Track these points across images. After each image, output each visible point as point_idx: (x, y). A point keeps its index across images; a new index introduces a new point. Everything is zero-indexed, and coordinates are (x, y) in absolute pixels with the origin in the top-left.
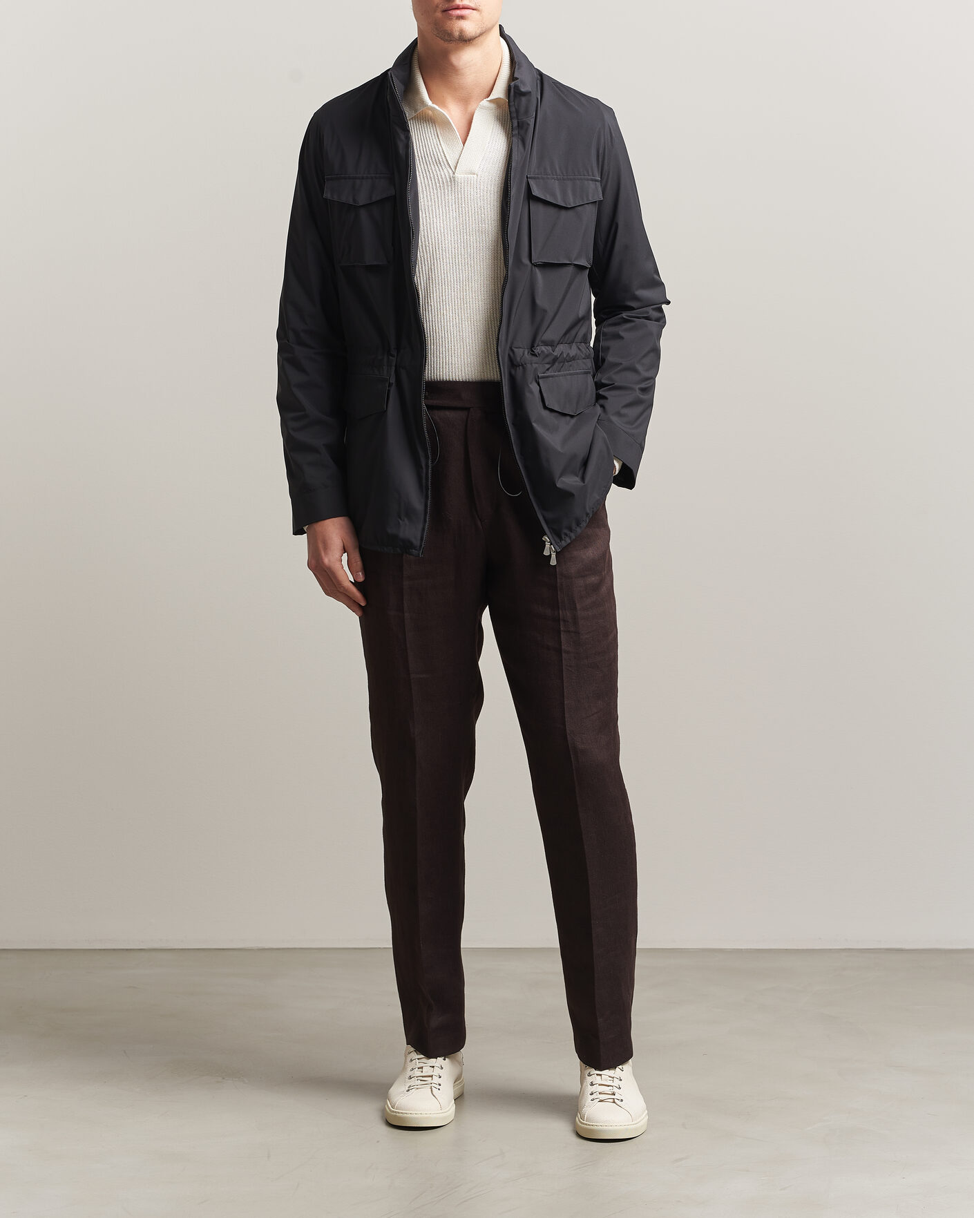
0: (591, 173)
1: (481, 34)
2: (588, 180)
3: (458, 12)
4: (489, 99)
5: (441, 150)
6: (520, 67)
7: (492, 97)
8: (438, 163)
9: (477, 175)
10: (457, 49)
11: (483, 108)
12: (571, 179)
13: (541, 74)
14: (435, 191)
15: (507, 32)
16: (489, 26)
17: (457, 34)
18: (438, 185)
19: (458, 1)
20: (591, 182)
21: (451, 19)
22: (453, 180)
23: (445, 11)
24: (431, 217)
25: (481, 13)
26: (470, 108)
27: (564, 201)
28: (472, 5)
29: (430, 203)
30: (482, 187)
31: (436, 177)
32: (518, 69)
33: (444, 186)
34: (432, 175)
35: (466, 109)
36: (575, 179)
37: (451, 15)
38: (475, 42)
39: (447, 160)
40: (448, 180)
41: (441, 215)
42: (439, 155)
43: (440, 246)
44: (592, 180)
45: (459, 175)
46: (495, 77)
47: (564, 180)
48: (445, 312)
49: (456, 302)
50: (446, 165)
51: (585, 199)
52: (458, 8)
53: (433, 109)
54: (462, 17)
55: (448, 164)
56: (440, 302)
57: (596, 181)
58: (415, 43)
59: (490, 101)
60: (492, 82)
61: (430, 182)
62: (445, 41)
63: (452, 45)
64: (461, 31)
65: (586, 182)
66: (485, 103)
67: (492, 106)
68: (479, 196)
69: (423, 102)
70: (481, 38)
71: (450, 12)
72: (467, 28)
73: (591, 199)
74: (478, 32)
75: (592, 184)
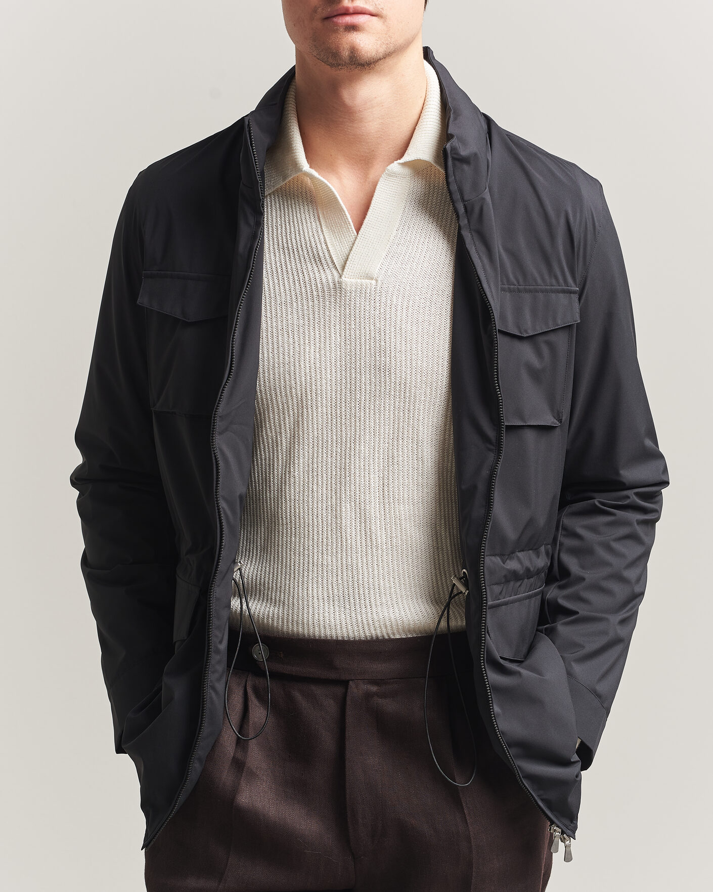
0: (561, 280)
1: (387, 55)
2: (558, 291)
3: (348, 19)
4: (402, 161)
5: (322, 240)
6: (457, 115)
7: (407, 158)
8: (317, 260)
9: (377, 281)
10: (352, 79)
11: (392, 175)
12: (530, 291)
13: (488, 120)
14: (311, 303)
15: (438, 56)
16: (401, 41)
17: (345, 54)
18: (315, 293)
19: (346, 3)
20: (561, 295)
21: (336, 31)
22: (338, 287)
23: (327, 18)
24: (302, 343)
25: (385, 21)
26: (372, 175)
27: (519, 327)
28: (370, 7)
29: (301, 322)
30: (383, 300)
31: (313, 282)
32: (455, 119)
33: (324, 296)
34: (307, 279)
35: (366, 176)
36: (537, 291)
37: (336, 24)
38: (382, 65)
39: (331, 257)
40: (331, 285)
41: (317, 340)
42: (319, 246)
43: (314, 387)
44: (564, 291)
45: (349, 279)
46: (413, 126)
47: (519, 291)
48: (315, 487)
49: (334, 473)
50: (330, 264)
51: (550, 323)
52: (346, 13)
53: (312, 177)
54: (353, 28)
55: (333, 262)
56: (308, 471)
57: (571, 292)
58: (291, 74)
59: (404, 164)
60: (408, 133)
61: (303, 289)
62: (332, 65)
63: (343, 72)
64: (353, 50)
65: (553, 295)
66: (395, 166)
67: (406, 171)
68: (377, 312)
69: (296, 166)
70: (390, 61)
71: (335, 20)
72: (362, 46)
73: (559, 322)
74: (382, 50)
75: (563, 299)
